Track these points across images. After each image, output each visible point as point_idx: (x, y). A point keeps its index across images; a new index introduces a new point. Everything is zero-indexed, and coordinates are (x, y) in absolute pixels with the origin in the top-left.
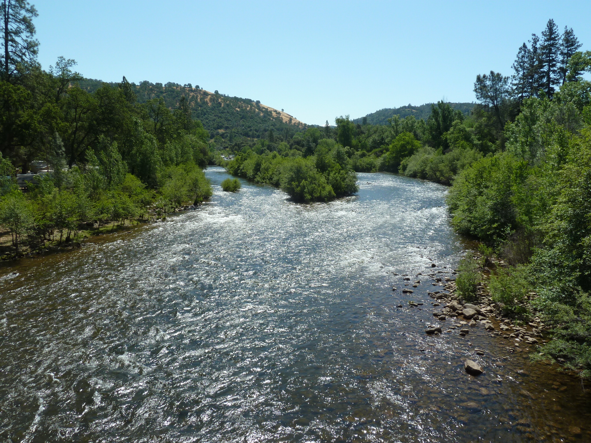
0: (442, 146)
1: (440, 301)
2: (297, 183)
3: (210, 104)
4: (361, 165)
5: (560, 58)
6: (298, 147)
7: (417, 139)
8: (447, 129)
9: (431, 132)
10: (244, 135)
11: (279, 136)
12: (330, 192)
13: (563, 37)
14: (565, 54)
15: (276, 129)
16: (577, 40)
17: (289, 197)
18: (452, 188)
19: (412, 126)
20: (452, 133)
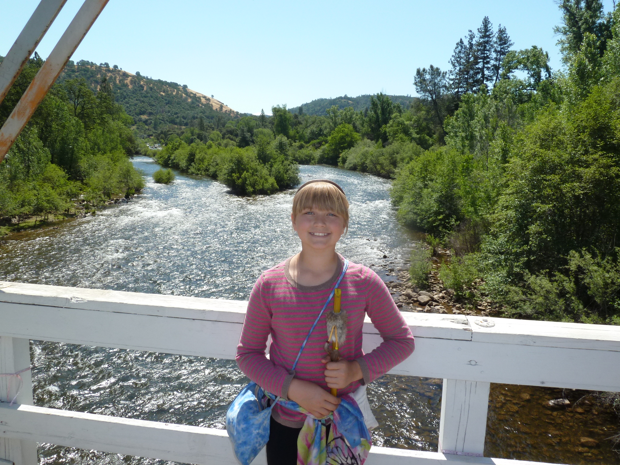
0: (382, 138)
1: (395, 290)
2: (238, 175)
3: (130, 87)
4: (299, 157)
5: (494, 55)
6: (232, 137)
7: (357, 132)
8: (386, 122)
9: (370, 125)
10: (170, 123)
11: (209, 124)
12: (272, 184)
13: (497, 35)
14: (499, 52)
15: (206, 116)
16: (510, 39)
17: (229, 189)
18: (395, 182)
19: (351, 118)
20: (392, 126)
